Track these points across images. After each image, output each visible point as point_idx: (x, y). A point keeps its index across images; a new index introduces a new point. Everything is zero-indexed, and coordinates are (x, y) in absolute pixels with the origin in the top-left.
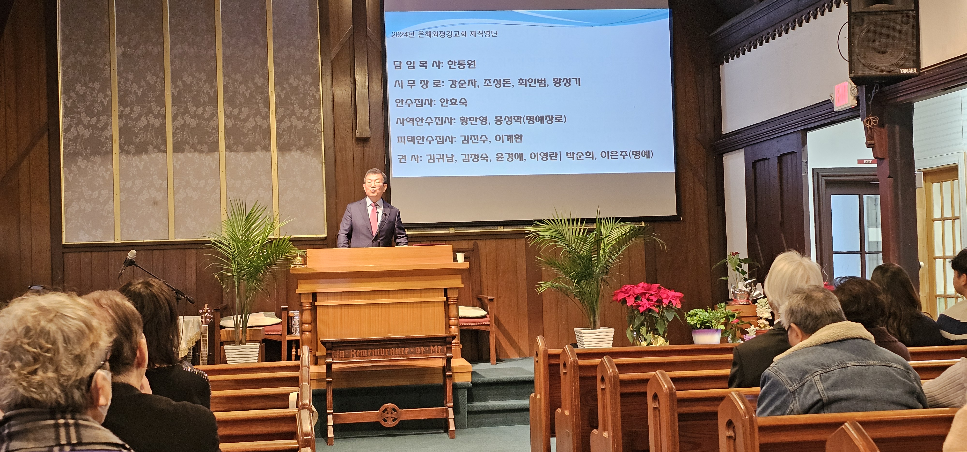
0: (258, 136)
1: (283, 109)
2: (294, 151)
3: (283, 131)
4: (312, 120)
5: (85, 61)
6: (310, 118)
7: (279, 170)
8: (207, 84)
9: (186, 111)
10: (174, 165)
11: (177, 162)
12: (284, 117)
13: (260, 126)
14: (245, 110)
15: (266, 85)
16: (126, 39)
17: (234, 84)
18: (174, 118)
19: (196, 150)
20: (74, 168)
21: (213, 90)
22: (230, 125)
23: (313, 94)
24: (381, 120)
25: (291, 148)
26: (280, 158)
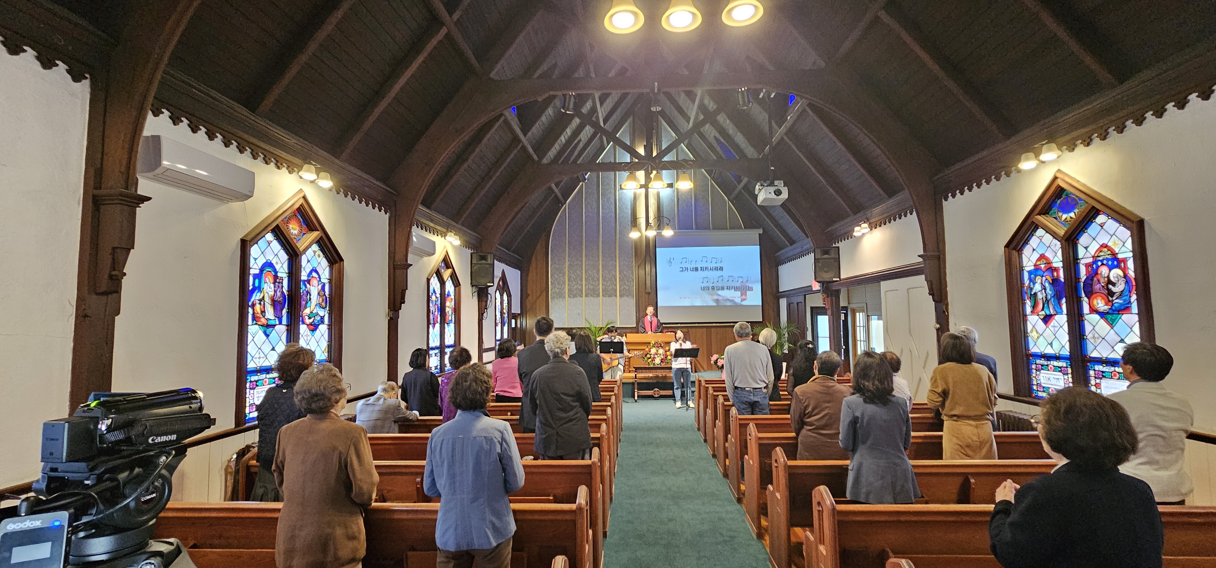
0: (613, 292)
1: (621, 282)
2: (625, 297)
3: (621, 290)
4: (631, 286)
5: (557, 266)
7: (620, 303)
8: (597, 274)
9: (590, 283)
10: (585, 301)
12: (621, 285)
13: (614, 288)
14: (609, 283)
15: (616, 274)
16: (570, 259)
17: (605, 274)
18: (586, 286)
19: (592, 296)
20: (553, 302)
21: (598, 276)
22: (604, 288)
23: (632, 277)
24: (655, 286)
26: (620, 299)
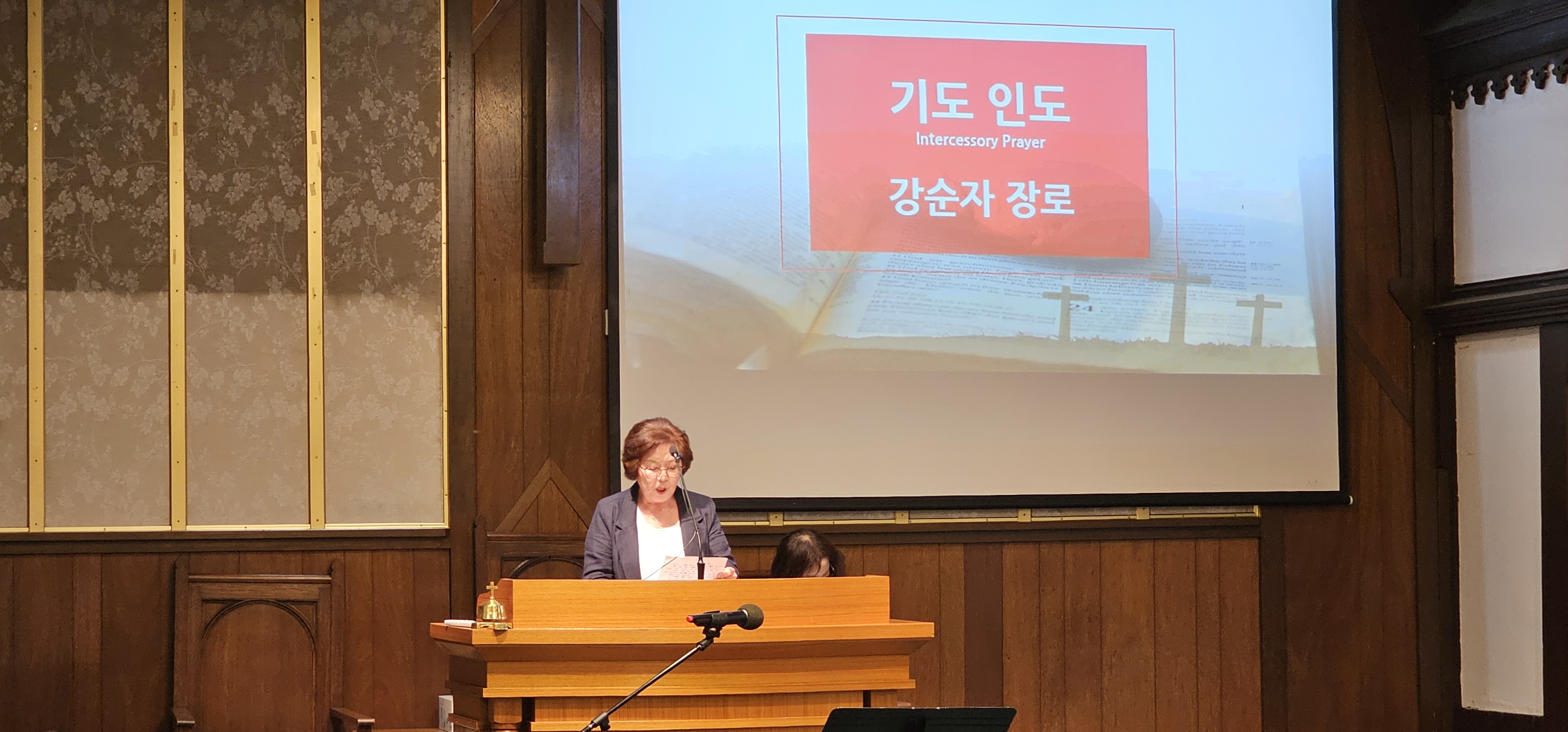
0: (275, 252)
1: (341, 179)
2: (368, 296)
3: (341, 241)
4: (418, 211)
6: (413, 205)
7: (327, 344)
8: (141, 106)
10: (48, 323)
11: (54, 316)
12: (343, 201)
13: (281, 225)
15: (298, 112)
17: (214, 110)
18: (50, 195)
19: (105, 285)
21: (158, 122)
22: (199, 219)
23: (422, 141)
25: (360, 286)
26: (329, 312)
